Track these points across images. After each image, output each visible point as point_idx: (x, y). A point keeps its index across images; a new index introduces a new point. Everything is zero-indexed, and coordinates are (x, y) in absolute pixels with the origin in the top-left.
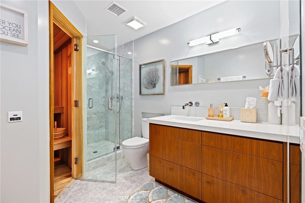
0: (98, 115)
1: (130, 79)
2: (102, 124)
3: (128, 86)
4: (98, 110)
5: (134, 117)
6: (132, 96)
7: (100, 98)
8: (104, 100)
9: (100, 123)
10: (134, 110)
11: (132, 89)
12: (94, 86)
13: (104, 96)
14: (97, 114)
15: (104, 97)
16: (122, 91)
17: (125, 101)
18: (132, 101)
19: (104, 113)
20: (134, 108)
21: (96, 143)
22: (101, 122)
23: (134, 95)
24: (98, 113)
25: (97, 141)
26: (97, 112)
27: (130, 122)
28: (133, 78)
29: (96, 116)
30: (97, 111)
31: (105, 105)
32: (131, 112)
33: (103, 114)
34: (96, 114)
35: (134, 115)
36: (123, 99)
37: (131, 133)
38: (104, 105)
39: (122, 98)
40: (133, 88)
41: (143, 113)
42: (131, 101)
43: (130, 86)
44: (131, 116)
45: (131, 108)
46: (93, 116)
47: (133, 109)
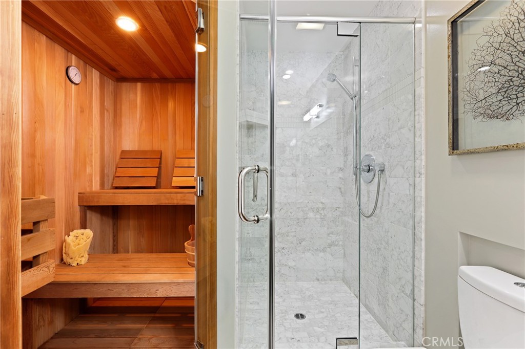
0: (325, 215)
1: (410, 97)
2: (334, 238)
3: (400, 129)
4: (323, 201)
5: (423, 243)
6: (418, 162)
7: (329, 172)
8: (340, 175)
9: (329, 234)
10: (423, 214)
11: (418, 134)
12: (314, 141)
13: (342, 166)
14: (322, 212)
15: (341, 169)
16: (383, 147)
17: (391, 181)
18: (417, 180)
19: (340, 210)
20: (423, 209)
21: (316, 282)
22: (332, 233)
23: (423, 157)
24: (324, 209)
25: (319, 278)
26: (321, 206)
27: (410, 261)
28: (421, 91)
29: (318, 216)
30: (322, 203)
31: (342, 189)
32: (411, 223)
33: (339, 213)
34: (318, 210)
35: (423, 236)
36: (387, 172)
37: (411, 301)
38: (340, 188)
39: (382, 171)
40: (420, 129)
41: (465, 236)
42: (412, 183)
43: (410, 124)
44: (411, 236)
45: (411, 207)
46: (311, 215)
47: (421, 213)
